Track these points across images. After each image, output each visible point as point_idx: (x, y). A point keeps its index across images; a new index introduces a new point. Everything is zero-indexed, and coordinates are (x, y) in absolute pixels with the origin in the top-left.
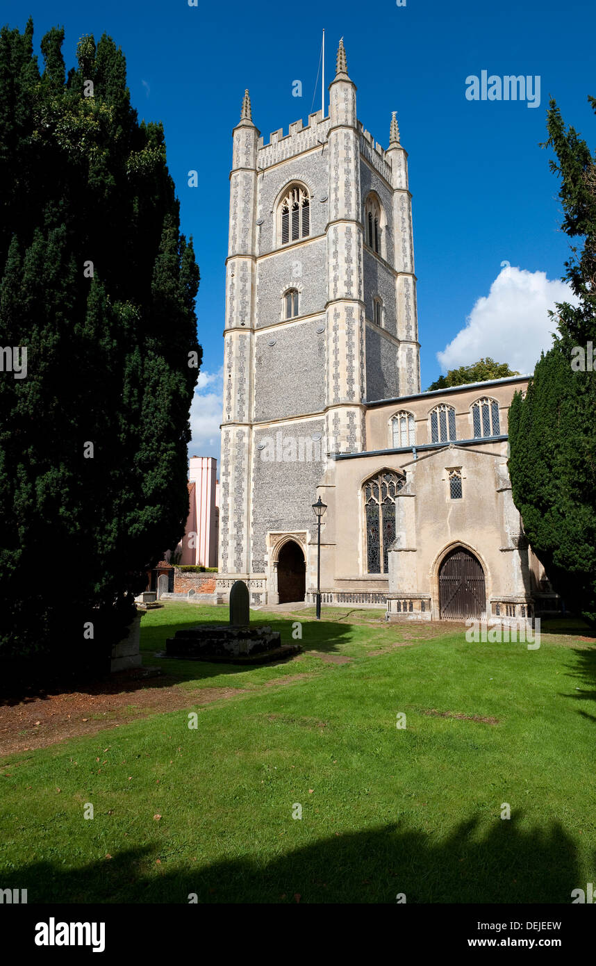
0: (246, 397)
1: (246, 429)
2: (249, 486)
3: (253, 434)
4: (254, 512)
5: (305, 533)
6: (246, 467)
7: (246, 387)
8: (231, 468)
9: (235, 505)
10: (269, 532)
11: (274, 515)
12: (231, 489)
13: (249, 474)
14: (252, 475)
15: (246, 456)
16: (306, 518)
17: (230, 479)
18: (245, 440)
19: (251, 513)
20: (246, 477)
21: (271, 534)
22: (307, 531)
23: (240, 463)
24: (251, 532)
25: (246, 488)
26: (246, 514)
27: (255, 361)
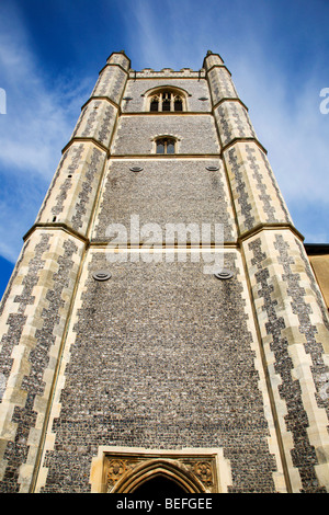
0: (88, 206)
1: (80, 244)
2: (64, 336)
3: (89, 257)
4: (65, 394)
5: (211, 458)
6: (67, 299)
7: (91, 196)
8: (38, 292)
9: (28, 366)
10: (102, 449)
11: (123, 406)
12: (28, 330)
13: (69, 314)
14: (74, 319)
15: (71, 282)
16: (214, 418)
17: (31, 311)
18: (76, 258)
19: (57, 394)
20: (63, 317)
21: (108, 455)
22: (219, 451)
23: (59, 290)
24: (49, 445)
25: (58, 339)
26: (46, 395)
27: (105, 180)
